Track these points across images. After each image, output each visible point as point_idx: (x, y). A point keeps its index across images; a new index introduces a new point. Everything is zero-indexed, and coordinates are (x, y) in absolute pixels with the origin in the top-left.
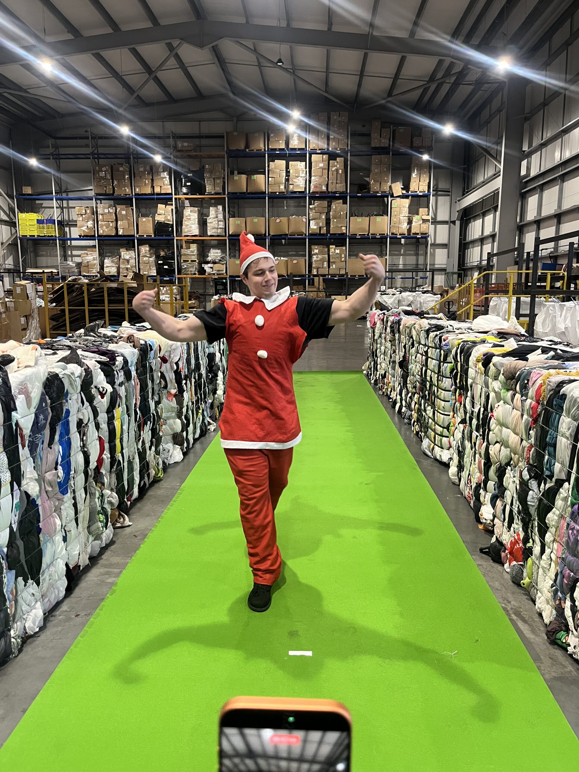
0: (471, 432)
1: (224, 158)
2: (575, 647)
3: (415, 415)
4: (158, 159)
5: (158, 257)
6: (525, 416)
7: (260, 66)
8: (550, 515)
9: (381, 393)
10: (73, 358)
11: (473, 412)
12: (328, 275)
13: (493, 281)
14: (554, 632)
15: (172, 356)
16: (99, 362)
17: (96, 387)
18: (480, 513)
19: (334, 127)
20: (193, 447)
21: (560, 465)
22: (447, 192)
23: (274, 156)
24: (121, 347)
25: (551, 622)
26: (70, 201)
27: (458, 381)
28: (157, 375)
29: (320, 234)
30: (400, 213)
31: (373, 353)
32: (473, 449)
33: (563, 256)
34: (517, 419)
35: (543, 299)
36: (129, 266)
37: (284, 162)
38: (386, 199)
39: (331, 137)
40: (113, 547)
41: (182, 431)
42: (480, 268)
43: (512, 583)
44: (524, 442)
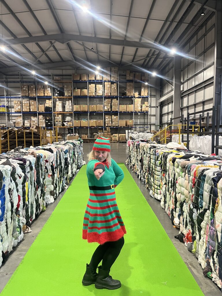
0: (169, 188)
1: (72, 83)
2: (215, 279)
3: (146, 181)
4: (46, 83)
5: (46, 120)
6: (190, 183)
7: (85, 50)
8: (202, 223)
9: (133, 171)
10: (7, 163)
11: (169, 180)
12: (112, 126)
13: (173, 129)
14: (206, 272)
15: (50, 159)
16: (19, 164)
17: (17, 174)
18: (174, 221)
19: (112, 72)
20: (58, 196)
21: (205, 203)
22: (155, 96)
23: (91, 82)
24: (28, 157)
25: (205, 268)
26: (11, 99)
27: (163, 168)
28: (44, 168)
29: (108, 111)
30: (138, 104)
31: (129, 156)
32: (170, 195)
33: (197, 119)
34: (187, 184)
35: (191, 135)
36: (34, 123)
37: (94, 85)
38: (132, 98)
39: (112, 76)
40: (23, 242)
41: (54, 190)
42: (168, 124)
43: (188, 251)
44: (190, 193)
